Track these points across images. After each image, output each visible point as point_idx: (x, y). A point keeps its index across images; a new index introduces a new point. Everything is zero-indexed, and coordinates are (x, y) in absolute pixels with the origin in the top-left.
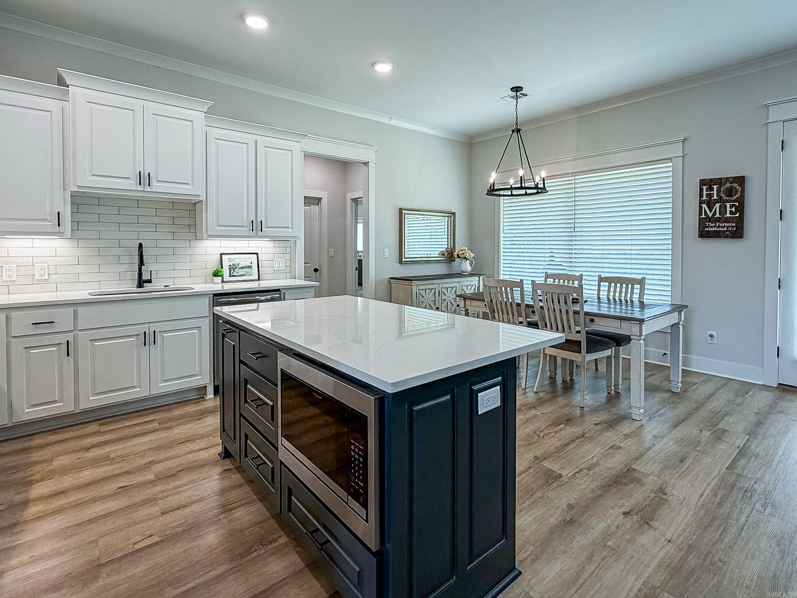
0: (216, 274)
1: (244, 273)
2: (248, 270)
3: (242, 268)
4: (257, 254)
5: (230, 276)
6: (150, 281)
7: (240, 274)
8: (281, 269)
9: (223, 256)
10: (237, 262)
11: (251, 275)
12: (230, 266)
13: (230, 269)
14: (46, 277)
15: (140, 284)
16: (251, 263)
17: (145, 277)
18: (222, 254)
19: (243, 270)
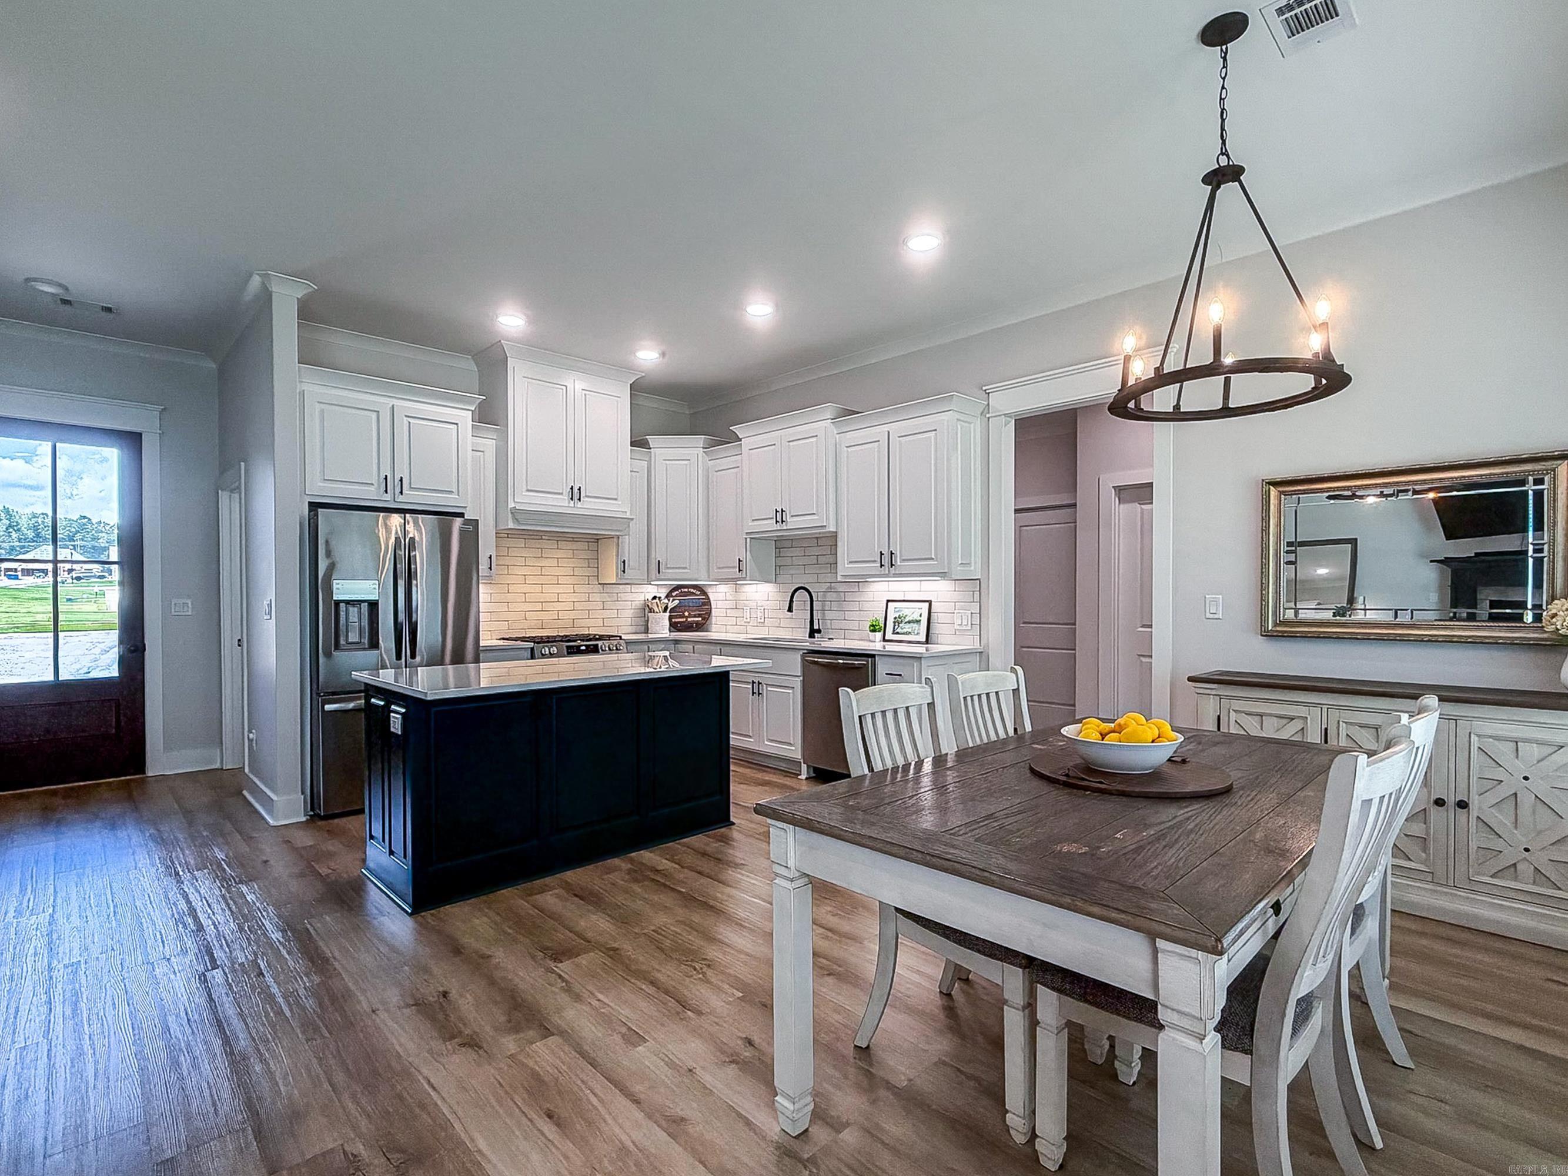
0: (874, 629)
1: (910, 630)
2: (915, 625)
3: (909, 622)
4: (930, 602)
5: (893, 633)
6: (819, 631)
7: (905, 630)
8: (964, 628)
9: (890, 604)
10: (905, 612)
11: (918, 634)
12: (895, 618)
13: (894, 622)
14: (762, 621)
15: (812, 635)
16: (921, 616)
17: (816, 627)
18: (888, 601)
19: (908, 625)
